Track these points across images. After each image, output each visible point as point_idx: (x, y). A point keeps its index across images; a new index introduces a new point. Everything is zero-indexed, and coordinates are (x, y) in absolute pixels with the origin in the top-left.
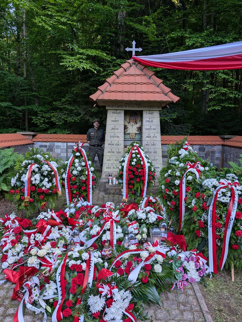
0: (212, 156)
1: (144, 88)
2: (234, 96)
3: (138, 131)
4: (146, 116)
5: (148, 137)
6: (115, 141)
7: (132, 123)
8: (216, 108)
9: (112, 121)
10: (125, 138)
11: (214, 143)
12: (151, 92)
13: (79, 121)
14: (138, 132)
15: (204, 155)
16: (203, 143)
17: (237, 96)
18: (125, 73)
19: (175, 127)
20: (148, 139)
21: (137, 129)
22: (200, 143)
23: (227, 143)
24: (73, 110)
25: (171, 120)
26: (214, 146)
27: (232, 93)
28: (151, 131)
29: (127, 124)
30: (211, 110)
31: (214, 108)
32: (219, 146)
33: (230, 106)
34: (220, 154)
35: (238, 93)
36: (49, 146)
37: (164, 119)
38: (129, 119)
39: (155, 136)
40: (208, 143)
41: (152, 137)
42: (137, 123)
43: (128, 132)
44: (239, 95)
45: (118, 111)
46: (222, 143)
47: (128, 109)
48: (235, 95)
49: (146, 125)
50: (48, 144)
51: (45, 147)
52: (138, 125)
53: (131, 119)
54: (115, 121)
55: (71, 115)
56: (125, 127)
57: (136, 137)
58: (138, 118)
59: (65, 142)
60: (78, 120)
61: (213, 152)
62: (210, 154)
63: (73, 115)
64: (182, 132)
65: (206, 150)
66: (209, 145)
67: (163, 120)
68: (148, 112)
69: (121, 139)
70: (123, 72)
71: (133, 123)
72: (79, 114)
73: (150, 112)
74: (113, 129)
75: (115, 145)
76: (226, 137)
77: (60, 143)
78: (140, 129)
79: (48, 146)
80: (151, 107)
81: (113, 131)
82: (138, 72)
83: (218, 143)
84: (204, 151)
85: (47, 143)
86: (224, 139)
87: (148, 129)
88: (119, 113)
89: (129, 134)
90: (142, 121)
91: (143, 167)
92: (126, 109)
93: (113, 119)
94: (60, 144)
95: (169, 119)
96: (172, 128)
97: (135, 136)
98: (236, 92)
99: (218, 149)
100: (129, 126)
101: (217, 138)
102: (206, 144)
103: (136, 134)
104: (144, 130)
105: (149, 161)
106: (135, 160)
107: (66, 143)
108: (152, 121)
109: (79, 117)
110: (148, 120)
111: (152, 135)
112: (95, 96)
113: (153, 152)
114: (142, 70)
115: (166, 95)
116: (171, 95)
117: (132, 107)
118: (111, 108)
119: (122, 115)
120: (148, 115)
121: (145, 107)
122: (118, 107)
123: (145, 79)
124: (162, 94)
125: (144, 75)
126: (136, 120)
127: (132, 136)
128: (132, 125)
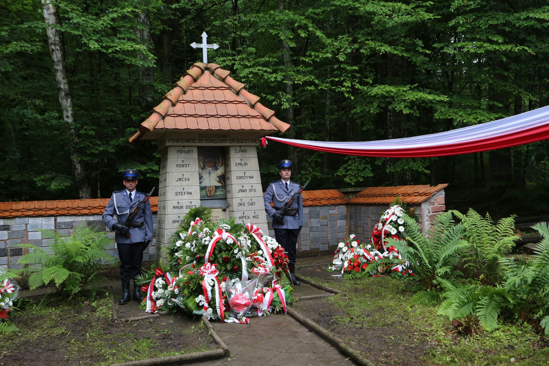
3: (219, 182)
4: (235, 158)
5: (242, 191)
7: (209, 169)
9: (177, 165)
10: (201, 196)
12: (244, 117)
14: (220, 185)
20: (241, 194)
21: (218, 179)
29: (200, 171)
39: (253, 188)
41: (248, 190)
42: (216, 169)
43: (202, 185)
45: (186, 149)
47: (204, 143)
49: (236, 170)
52: (220, 171)
53: (208, 162)
54: (183, 166)
57: (217, 194)
58: (219, 161)
59: (52, 216)
68: (238, 149)
69: (195, 197)
70: (191, 83)
71: (211, 169)
73: (242, 148)
74: (180, 179)
75: (184, 207)
78: (224, 179)
80: (242, 140)
81: (180, 182)
82: (217, 83)
87: (240, 177)
88: (189, 151)
89: (205, 188)
90: (226, 164)
92: (201, 144)
93: (180, 162)
94: (39, 221)
97: (216, 192)
103: (217, 187)
104: (234, 180)
107: (53, 218)
108: (246, 164)
110: (239, 162)
111: (247, 187)
112: (149, 123)
113: (251, 217)
114: (223, 80)
115: (268, 120)
116: (275, 120)
117: (211, 141)
118: (175, 144)
119: (195, 155)
120: (239, 155)
121: (233, 140)
122: (188, 141)
123: (230, 95)
124: (262, 120)
125: (227, 88)
126: (215, 164)
127: (211, 191)
128: (210, 173)
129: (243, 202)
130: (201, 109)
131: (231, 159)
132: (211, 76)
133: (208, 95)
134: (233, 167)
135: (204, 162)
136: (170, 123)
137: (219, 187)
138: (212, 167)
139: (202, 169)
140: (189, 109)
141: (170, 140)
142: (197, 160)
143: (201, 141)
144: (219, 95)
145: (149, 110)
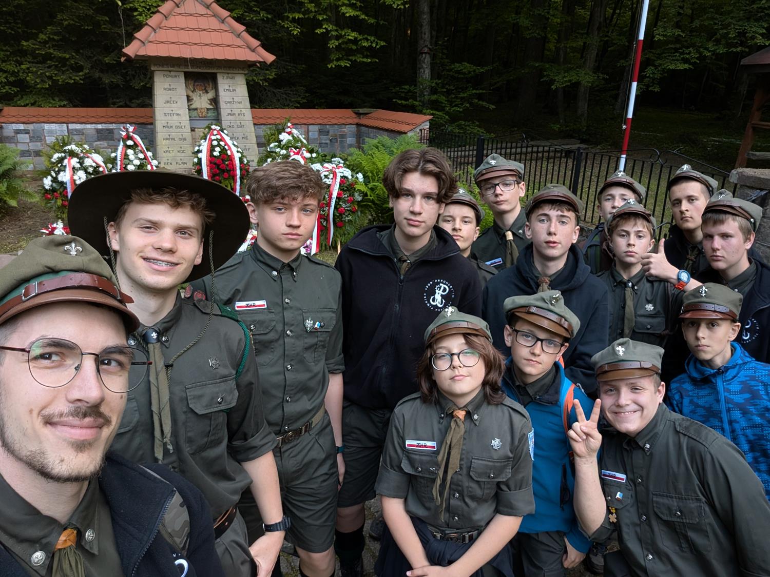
0: (341, 142)
1: (215, 38)
2: (370, 44)
3: (211, 104)
4: (224, 84)
5: (231, 115)
6: (174, 120)
7: (199, 92)
8: (343, 64)
9: (164, 89)
10: (190, 117)
11: (344, 122)
12: (228, 46)
13: (82, 82)
14: (211, 107)
15: (328, 142)
16: (325, 121)
17: (374, 45)
18: (177, 10)
19: (273, 92)
20: (230, 117)
21: (209, 102)
22: (321, 122)
23: (364, 121)
24: (67, 60)
25: (266, 81)
26: (343, 126)
27: (367, 40)
28: (234, 106)
29: (191, 94)
30: (334, 66)
31: (339, 63)
32: (352, 126)
33: (365, 60)
34: (355, 139)
35: (376, 40)
36: (33, 130)
37: (253, 80)
38: (192, 84)
39: (242, 112)
40: (334, 121)
41: (237, 115)
42: (207, 92)
43: (193, 106)
44: (377, 44)
45: (172, 73)
46: (356, 121)
47: (190, 69)
48: (371, 42)
49: (224, 96)
50: (30, 127)
51: (26, 133)
52: (211, 95)
53: (198, 85)
54: (170, 89)
55: (64, 69)
56: (189, 99)
58: (209, 85)
59: (64, 123)
60: (80, 79)
61: (343, 136)
62: (339, 140)
63: (68, 70)
64: (288, 102)
65: (331, 133)
66: (336, 124)
67: (250, 81)
68: (226, 76)
69: (184, 118)
70: (173, 10)
71: (201, 92)
72: (80, 69)
73: (230, 75)
74: (167, 102)
75: (174, 127)
76: (361, 111)
77: (54, 124)
78: (215, 101)
79: (31, 132)
80: (230, 68)
81: (168, 105)
82: (201, 10)
83: (351, 121)
84: (327, 135)
85: (28, 125)
86: (359, 114)
87: (229, 102)
88: (175, 76)
89: (196, 109)
90: (216, 88)
91: (231, 159)
92: (186, 70)
93: (167, 86)
94: (54, 127)
95: (261, 80)
96: (269, 94)
97: (208, 113)
98: (373, 38)
99: (350, 131)
100: (195, 97)
101: (348, 112)
102: (329, 123)
103: (208, 109)
104: (222, 105)
105: (239, 150)
106: (218, 149)
107: (65, 125)
108: (233, 90)
109: (81, 74)
110: (227, 88)
111: (237, 111)
112: (131, 50)
113: (241, 138)
114: (208, 7)
115: (253, 51)
116: (261, 51)
117: (197, 67)
118: (161, 68)
119: (182, 79)
120: (226, 81)
121: (219, 67)
122: (173, 66)
123: (214, 23)
124: (247, 50)
125: (213, 16)
126: (206, 87)
127: (202, 113)
128: (200, 96)
129: (232, 124)
130: (184, 37)
131: (219, 85)
133: (192, 22)
134: (222, 93)
135: (194, 85)
136: (152, 51)
137: (211, 109)
138: (202, 90)
139: (192, 92)
140: (172, 36)
141: (155, 65)
142: (184, 85)
143: (187, 66)
144: (204, 23)
145: (130, 38)
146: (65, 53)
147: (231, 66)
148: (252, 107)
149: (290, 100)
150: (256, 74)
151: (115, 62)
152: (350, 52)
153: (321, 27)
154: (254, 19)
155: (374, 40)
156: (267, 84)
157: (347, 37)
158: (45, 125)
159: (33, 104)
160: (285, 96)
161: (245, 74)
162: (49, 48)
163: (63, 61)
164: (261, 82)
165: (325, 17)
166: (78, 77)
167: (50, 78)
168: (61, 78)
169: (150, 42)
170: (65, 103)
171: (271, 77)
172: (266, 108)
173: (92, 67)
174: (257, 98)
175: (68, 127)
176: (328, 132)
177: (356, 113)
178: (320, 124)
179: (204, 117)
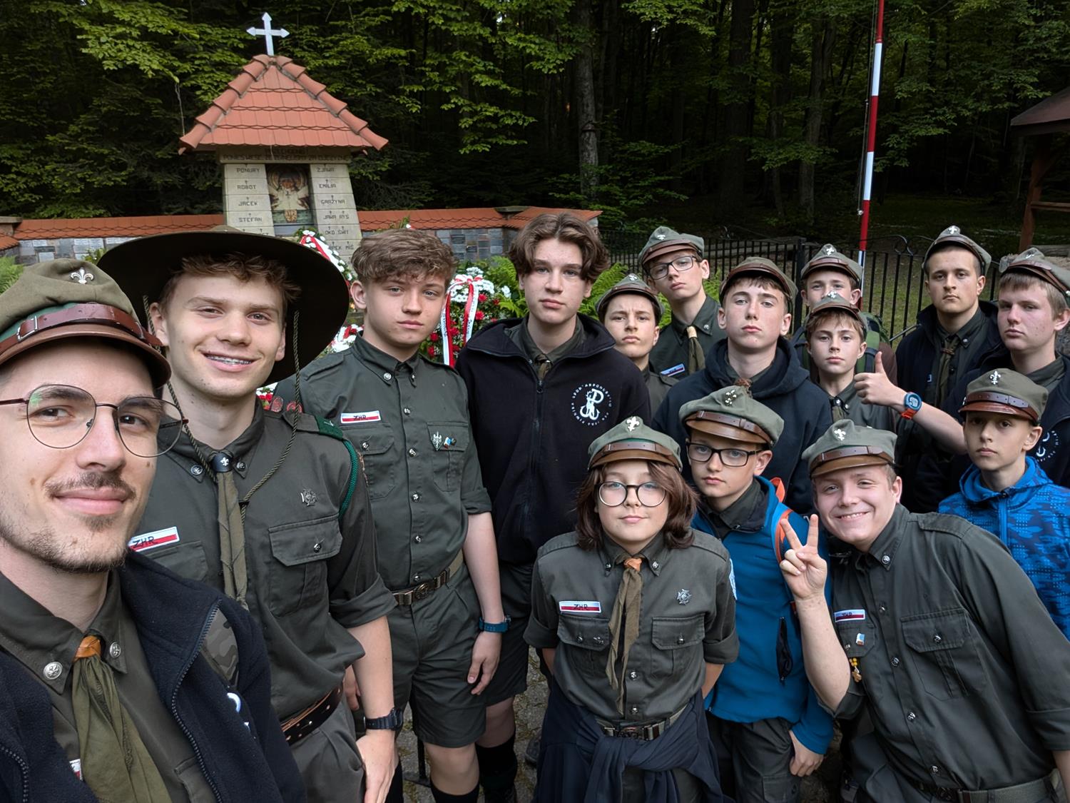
0: (483, 252)
1: (306, 119)
2: (515, 121)
3: (303, 205)
4: (319, 178)
5: (330, 217)
6: (252, 227)
7: (286, 190)
8: (479, 148)
9: (239, 187)
10: (274, 222)
11: (484, 224)
12: (324, 128)
13: (125, 184)
14: (303, 208)
15: (464, 251)
16: (459, 224)
17: (520, 122)
18: (254, 85)
19: (389, 190)
20: (329, 221)
21: (300, 202)
22: (453, 225)
23: (512, 222)
24: (106, 156)
25: (377, 175)
26: (484, 230)
27: (511, 116)
28: (333, 206)
29: (275, 192)
30: (468, 152)
31: (474, 148)
32: (497, 230)
33: (509, 142)
34: (501, 247)
35: (523, 116)
36: (59, 247)
37: (360, 174)
38: (277, 180)
39: (345, 214)
40: (471, 224)
41: (338, 217)
42: (297, 190)
43: (278, 209)
44: (524, 121)
45: (249, 167)
46: (502, 223)
47: (273, 161)
48: (517, 119)
49: (320, 193)
50: (56, 243)
51: (50, 251)
52: (302, 193)
53: (284, 181)
54: (247, 187)
55: (100, 168)
56: (273, 199)
57: (300, 219)
58: (299, 180)
59: (99, 237)
60: (123, 180)
61: (484, 244)
62: (478, 249)
63: (106, 169)
64: (408, 201)
65: (468, 239)
66: (473, 228)
67: (355, 175)
68: (322, 167)
69: (266, 224)
70: (250, 83)
71: (289, 190)
72: (122, 167)
73: (327, 166)
74: (244, 203)
76: (508, 209)
77: (87, 239)
78: (308, 201)
79: (57, 249)
80: (326, 156)
81: (244, 206)
82: (287, 83)
83: (494, 224)
84: (463, 243)
85: (52, 241)
86: (505, 214)
87: (327, 201)
88: (254, 170)
89: (283, 212)
90: (309, 183)
92: (268, 161)
93: (242, 183)
94: (85, 242)
95: (370, 173)
96: (382, 191)
97: (298, 216)
98: (518, 114)
99: (494, 237)
100: (281, 196)
101: (490, 212)
102: (465, 227)
103: (299, 212)
104: (318, 205)
105: (342, 262)
107: (101, 240)
108: (332, 186)
109: (123, 173)
110: (325, 183)
111: (337, 213)
112: (192, 138)
113: (344, 247)
114: (296, 79)
115: (358, 133)
116: (369, 133)
117: (283, 157)
118: (233, 161)
119: (263, 173)
120: (323, 174)
121: (313, 157)
122: (250, 157)
123: (305, 100)
124: (350, 133)
125: (302, 91)
126: (295, 183)
127: (291, 217)
128: (288, 195)
129: (332, 229)
130: (264, 118)
131: (313, 179)
132: (279, 73)
133: (275, 100)
134: (317, 189)
135: (279, 181)
136: (221, 138)
137: (302, 211)
138: (291, 187)
139: (277, 190)
140: (248, 118)
141: (225, 156)
142: (266, 180)
143: (269, 156)
144: (290, 100)
145: (191, 123)
146: (103, 147)
147: (328, 154)
148: (358, 209)
149: (410, 199)
150: (363, 166)
151: (170, 157)
152: (489, 133)
153: (448, 102)
154: (359, 94)
155: (520, 117)
156: (378, 178)
157: (484, 113)
158: (75, 240)
159: (60, 215)
160: (403, 193)
161: (349, 166)
162: (82, 142)
163: (100, 158)
164: (370, 176)
165: (453, 88)
166: (120, 178)
167: (82, 180)
168: (98, 180)
169: (219, 127)
170: (102, 211)
171: (384, 169)
172: (378, 210)
173: (138, 165)
174: (365, 197)
175: (104, 241)
176: (464, 239)
177: (501, 213)
178: (452, 229)
179: (294, 221)
